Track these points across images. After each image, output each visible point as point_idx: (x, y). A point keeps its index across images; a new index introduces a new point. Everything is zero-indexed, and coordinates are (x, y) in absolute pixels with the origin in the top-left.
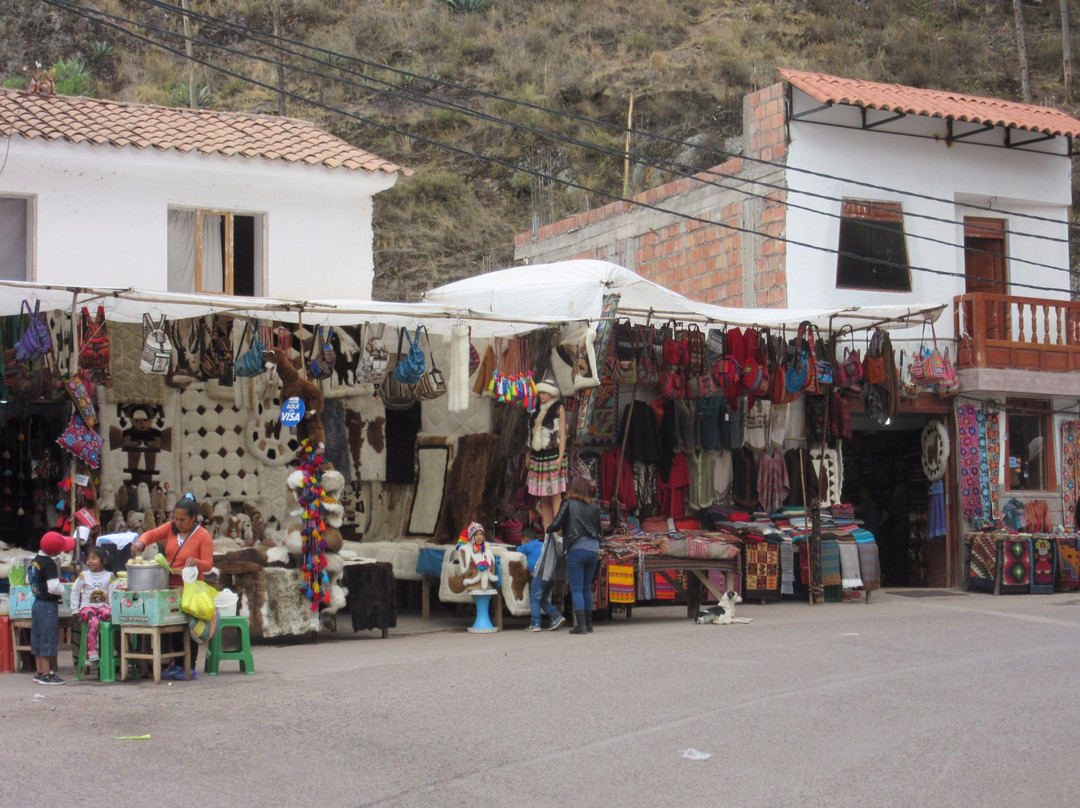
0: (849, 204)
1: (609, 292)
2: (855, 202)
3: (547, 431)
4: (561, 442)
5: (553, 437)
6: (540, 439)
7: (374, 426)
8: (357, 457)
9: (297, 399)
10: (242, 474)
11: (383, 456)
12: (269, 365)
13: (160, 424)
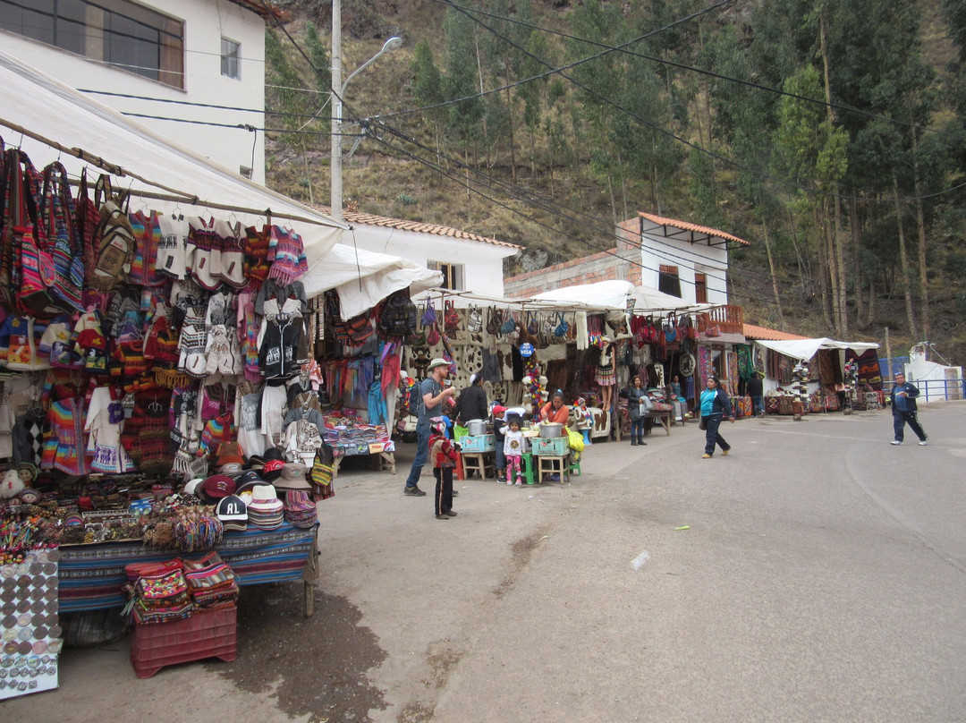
0: (662, 267)
1: (629, 298)
2: (663, 266)
3: (608, 358)
4: (613, 362)
5: (610, 360)
6: (605, 361)
7: (508, 357)
8: (502, 370)
9: (528, 344)
10: (460, 378)
11: (512, 370)
12: (517, 328)
13: (429, 357)
